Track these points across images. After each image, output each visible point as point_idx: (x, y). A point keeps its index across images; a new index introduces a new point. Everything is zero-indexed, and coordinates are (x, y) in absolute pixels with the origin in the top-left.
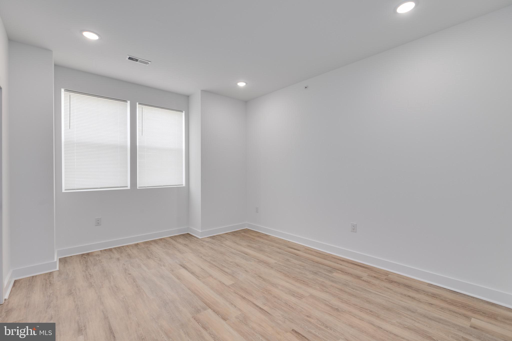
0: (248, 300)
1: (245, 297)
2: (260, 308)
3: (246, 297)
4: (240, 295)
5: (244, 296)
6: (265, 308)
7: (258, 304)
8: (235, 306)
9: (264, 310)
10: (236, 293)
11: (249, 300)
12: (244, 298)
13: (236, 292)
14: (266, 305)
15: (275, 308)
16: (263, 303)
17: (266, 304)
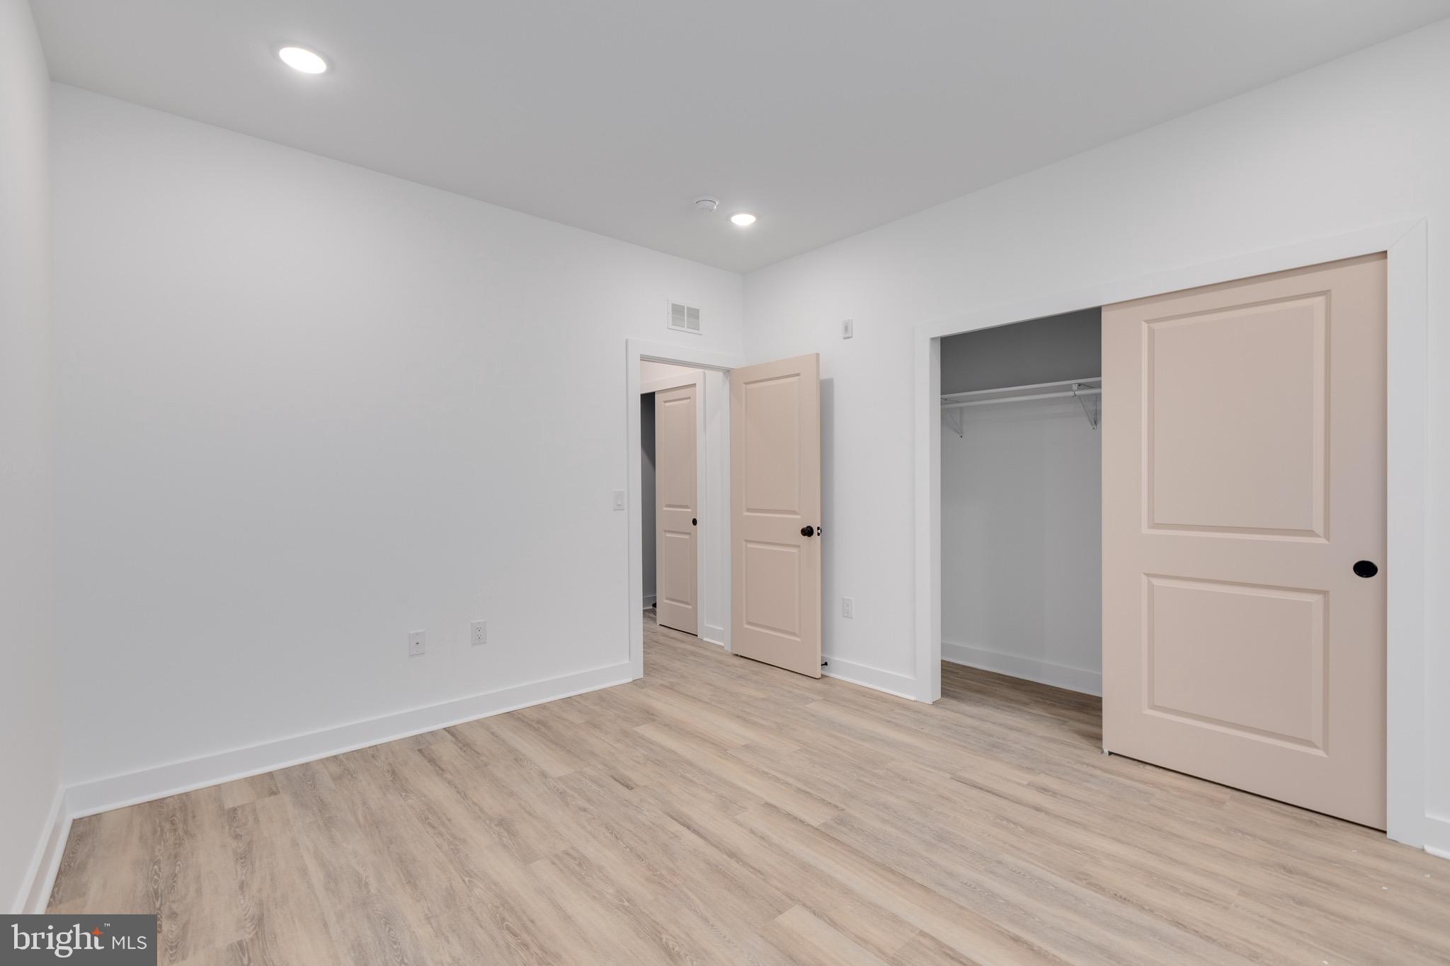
0: (720, 850)
1: (728, 859)
2: (689, 828)
3: (725, 857)
4: (745, 864)
5: (733, 863)
6: (676, 827)
7: (693, 837)
8: (752, 832)
9: (680, 823)
10: (759, 871)
11: (717, 847)
12: (732, 855)
13: (759, 875)
14: (672, 833)
15: (650, 828)
16: (680, 839)
17: (671, 838)
